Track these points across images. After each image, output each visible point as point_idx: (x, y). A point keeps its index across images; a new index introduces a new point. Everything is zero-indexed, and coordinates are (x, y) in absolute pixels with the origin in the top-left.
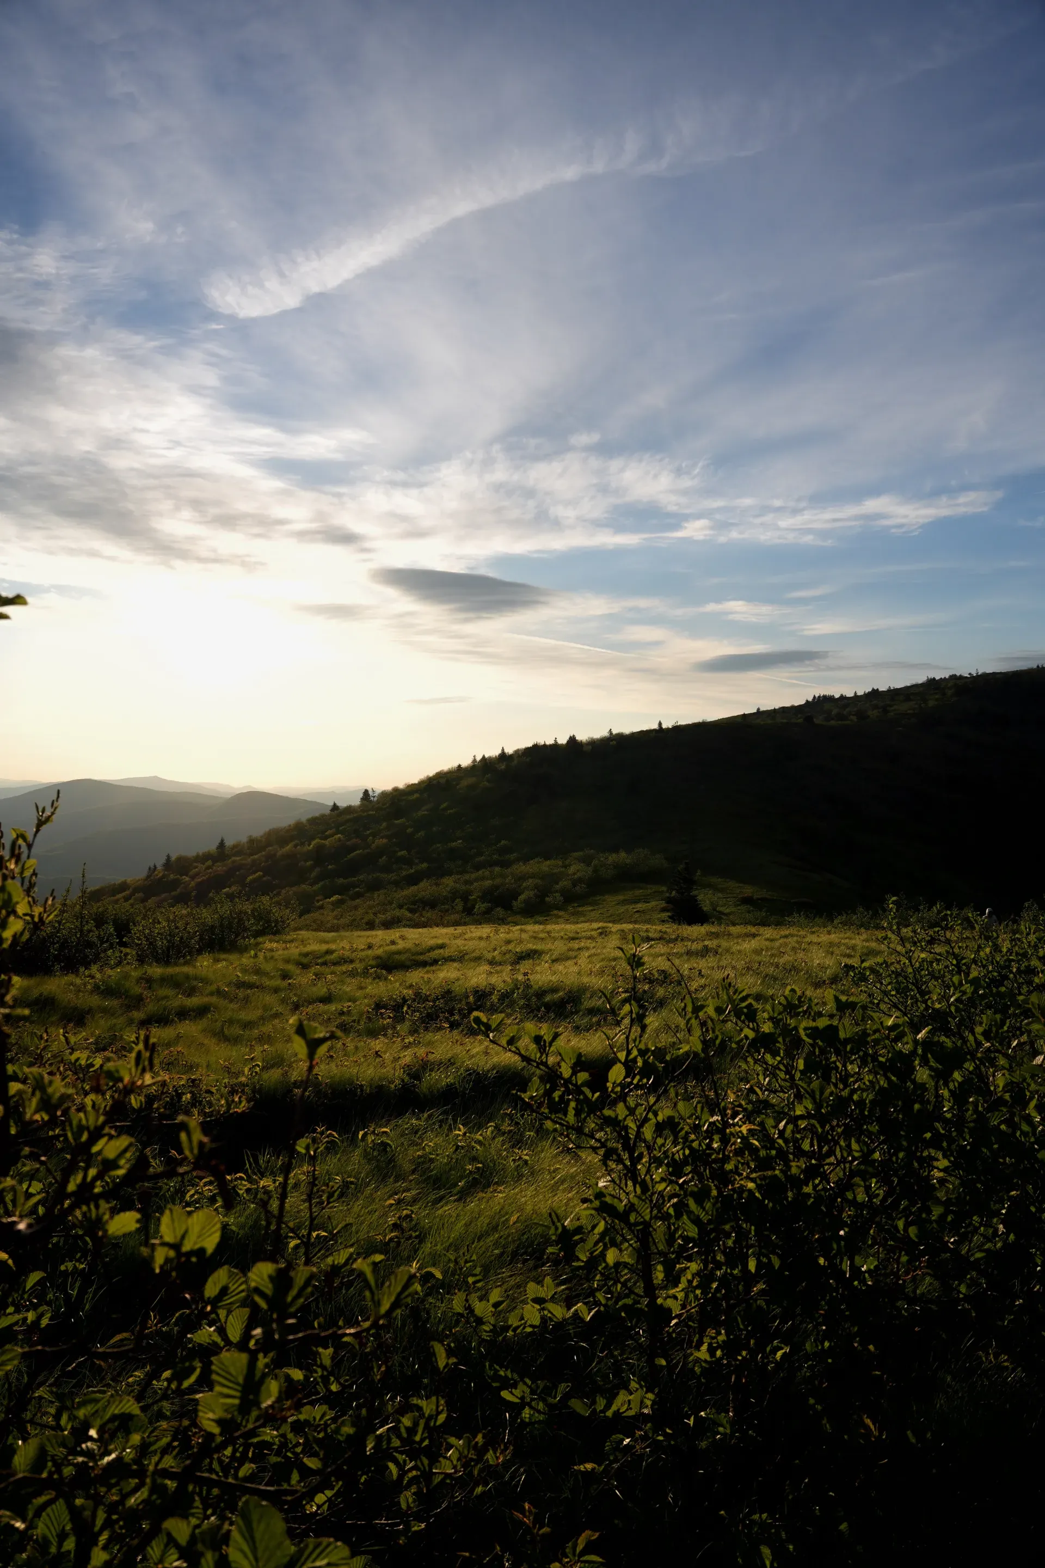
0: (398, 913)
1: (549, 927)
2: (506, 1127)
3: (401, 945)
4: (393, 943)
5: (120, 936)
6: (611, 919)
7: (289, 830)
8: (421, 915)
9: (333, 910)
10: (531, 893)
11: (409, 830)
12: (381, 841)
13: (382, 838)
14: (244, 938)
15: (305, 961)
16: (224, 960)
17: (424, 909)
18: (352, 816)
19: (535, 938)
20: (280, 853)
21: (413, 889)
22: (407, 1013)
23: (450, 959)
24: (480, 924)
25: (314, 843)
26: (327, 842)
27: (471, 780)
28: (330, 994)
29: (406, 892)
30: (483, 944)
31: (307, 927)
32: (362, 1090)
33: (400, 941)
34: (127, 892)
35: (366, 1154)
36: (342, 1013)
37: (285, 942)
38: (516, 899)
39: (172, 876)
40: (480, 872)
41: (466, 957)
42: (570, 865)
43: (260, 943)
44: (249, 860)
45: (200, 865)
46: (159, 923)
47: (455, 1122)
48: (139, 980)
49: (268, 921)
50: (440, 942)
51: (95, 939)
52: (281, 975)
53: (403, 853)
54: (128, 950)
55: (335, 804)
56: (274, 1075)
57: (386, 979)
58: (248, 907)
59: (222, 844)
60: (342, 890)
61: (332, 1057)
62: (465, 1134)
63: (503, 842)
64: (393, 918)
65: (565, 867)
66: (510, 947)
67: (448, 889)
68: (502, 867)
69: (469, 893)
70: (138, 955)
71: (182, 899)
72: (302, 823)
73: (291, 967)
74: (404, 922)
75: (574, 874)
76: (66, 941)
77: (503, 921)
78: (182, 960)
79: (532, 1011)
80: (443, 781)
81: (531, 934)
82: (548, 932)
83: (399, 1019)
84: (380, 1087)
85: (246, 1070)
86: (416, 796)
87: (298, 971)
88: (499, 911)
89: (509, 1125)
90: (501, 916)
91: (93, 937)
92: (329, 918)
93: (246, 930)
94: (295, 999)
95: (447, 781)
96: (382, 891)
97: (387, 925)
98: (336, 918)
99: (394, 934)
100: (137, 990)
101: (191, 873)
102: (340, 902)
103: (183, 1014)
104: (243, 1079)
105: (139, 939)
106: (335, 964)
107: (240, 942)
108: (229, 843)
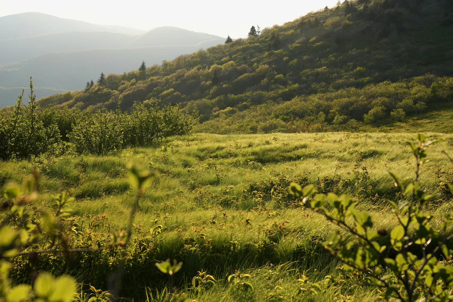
0: (275, 121)
1: (390, 135)
2: (339, 279)
3: (274, 145)
4: (268, 143)
5: (63, 133)
6: (446, 130)
7: (193, 57)
8: (293, 123)
9: (226, 119)
10: (379, 109)
11: (285, 58)
12: (263, 67)
13: (264, 64)
14: (157, 137)
15: (202, 154)
16: (142, 152)
17: (294, 119)
18: (241, 47)
19: (378, 142)
20: (187, 74)
21: (288, 103)
22: (273, 194)
23: (310, 156)
24: (338, 131)
25: (212, 67)
26: (222, 67)
27: (336, 19)
28: (218, 179)
29: (281, 106)
30: (337, 145)
31: (207, 130)
32: (234, 248)
33: (273, 142)
34: (71, 101)
35: (233, 293)
36: (225, 193)
37: (188, 140)
38: (367, 113)
39: (105, 90)
40: (339, 92)
41: (322, 155)
42: (412, 86)
43: (170, 141)
44: (164, 79)
45: (126, 83)
46: (94, 124)
47: (301, 272)
48: (77, 165)
49: (176, 125)
50: (302, 143)
51: (43, 135)
52: (183, 164)
53: (281, 76)
54: (69, 144)
55: (229, 38)
56: (172, 235)
57: (261, 169)
58: (161, 114)
59: (143, 67)
60: (233, 104)
61: (214, 223)
62: (306, 282)
63: (358, 68)
64: (271, 126)
65: (408, 88)
66: (357, 148)
67: (314, 104)
68: (357, 87)
69: (330, 107)
70: (78, 148)
71: (112, 107)
72: (204, 52)
73: (192, 160)
74: (279, 128)
75: (416, 94)
76: (20, 135)
77: (355, 129)
78: (110, 152)
79: (368, 196)
80: (312, 20)
81: (375, 139)
82: (389, 139)
83: (267, 198)
84: (248, 246)
85: (152, 230)
86: (291, 31)
87: (196, 162)
88: (353, 122)
89: (341, 278)
90: (354, 126)
91: (42, 133)
92: (223, 124)
93: (160, 131)
94: (193, 182)
95: (316, 19)
96: (263, 105)
97: (267, 130)
98: (227, 124)
99: (269, 137)
100: (75, 172)
101: (120, 88)
102: (232, 112)
103: (109, 191)
104: (149, 237)
105: (79, 136)
106: (223, 157)
107: (155, 140)
108: (148, 66)
